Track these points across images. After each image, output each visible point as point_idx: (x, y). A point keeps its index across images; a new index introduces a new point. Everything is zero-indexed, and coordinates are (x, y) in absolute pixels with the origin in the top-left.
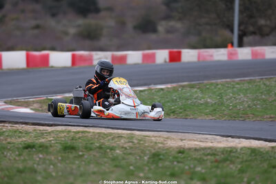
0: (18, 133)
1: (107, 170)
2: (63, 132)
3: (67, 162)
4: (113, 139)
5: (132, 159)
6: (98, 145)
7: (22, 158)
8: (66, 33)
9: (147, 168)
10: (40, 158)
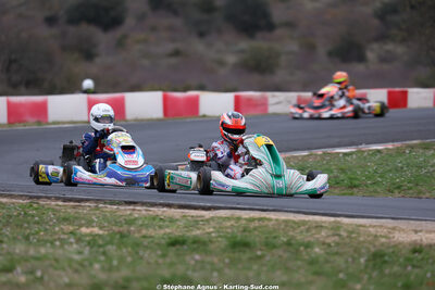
0: (157, 220)
1: (303, 280)
2: (228, 219)
3: (240, 266)
4: (308, 230)
5: (340, 261)
6: (285, 240)
7: (168, 260)
8: (221, 63)
9: (366, 277)
10: (196, 261)
